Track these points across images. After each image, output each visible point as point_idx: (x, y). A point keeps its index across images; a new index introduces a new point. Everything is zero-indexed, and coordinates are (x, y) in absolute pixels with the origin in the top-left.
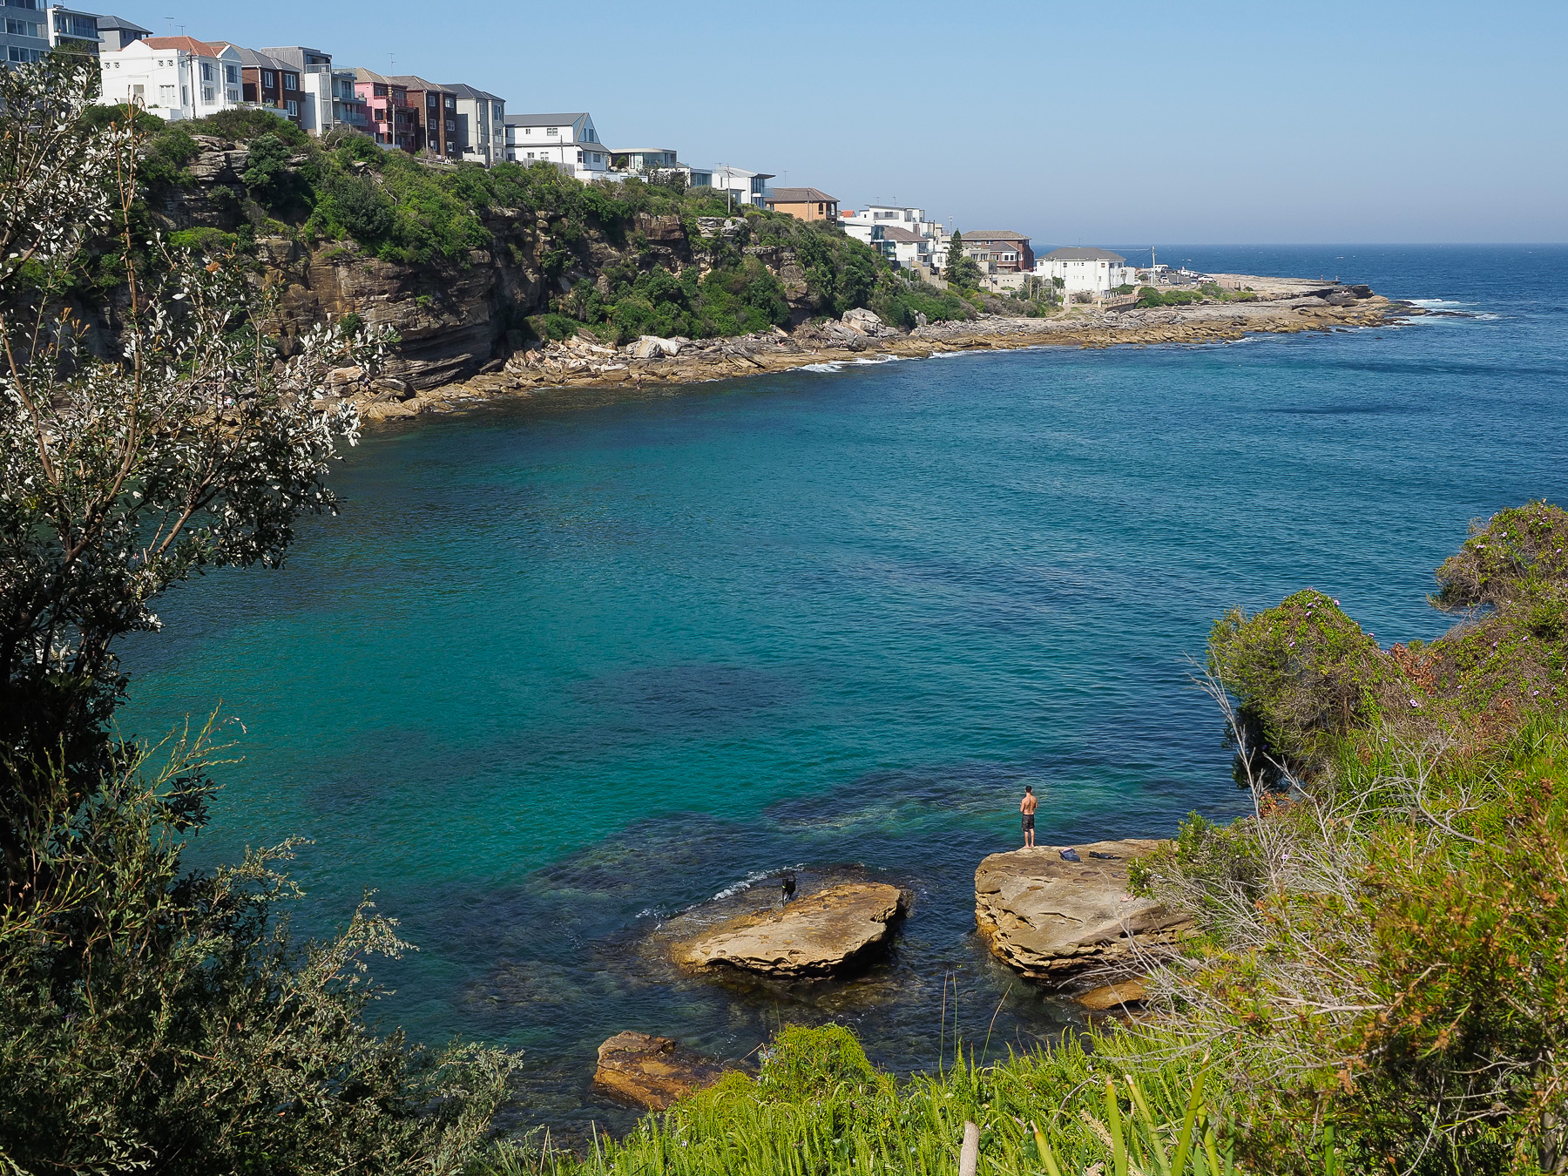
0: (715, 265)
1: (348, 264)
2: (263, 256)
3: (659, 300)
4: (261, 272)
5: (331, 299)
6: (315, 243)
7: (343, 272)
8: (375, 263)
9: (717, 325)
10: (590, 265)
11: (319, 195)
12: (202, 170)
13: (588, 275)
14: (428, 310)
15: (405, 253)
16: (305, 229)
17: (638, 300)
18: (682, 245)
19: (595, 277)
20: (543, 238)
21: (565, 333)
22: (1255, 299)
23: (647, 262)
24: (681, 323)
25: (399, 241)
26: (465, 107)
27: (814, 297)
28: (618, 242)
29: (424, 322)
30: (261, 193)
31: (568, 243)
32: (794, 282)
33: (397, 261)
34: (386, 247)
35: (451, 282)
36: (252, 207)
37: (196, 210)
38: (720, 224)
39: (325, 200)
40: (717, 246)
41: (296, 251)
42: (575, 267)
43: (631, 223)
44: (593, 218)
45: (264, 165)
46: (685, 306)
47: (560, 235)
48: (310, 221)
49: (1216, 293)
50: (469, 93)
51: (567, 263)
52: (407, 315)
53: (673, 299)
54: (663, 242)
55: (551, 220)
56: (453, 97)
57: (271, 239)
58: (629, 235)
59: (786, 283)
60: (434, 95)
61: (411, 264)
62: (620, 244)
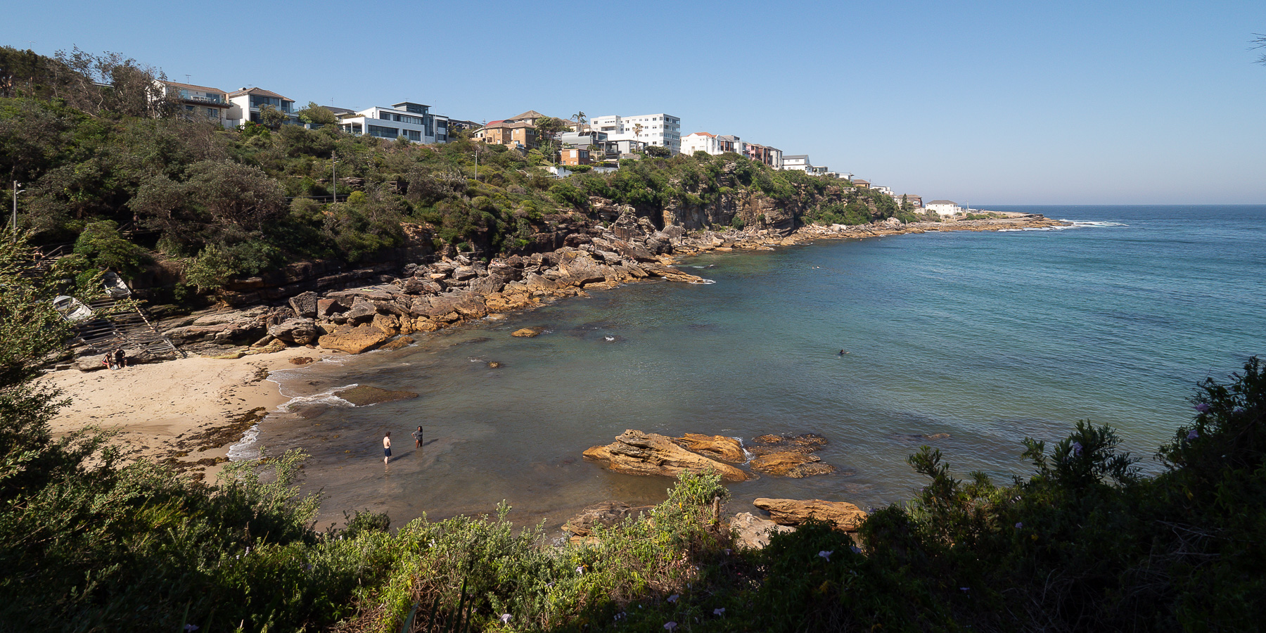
0: (848, 202)
1: (761, 199)
2: (740, 196)
3: (835, 213)
4: (739, 201)
5: (756, 209)
6: (752, 192)
7: (760, 201)
8: (768, 198)
9: (852, 221)
10: (815, 202)
11: (753, 178)
12: (726, 170)
13: (814, 205)
14: (782, 213)
15: (777, 196)
16: (750, 188)
17: (829, 213)
18: (839, 196)
19: (816, 205)
20: (803, 193)
21: (810, 222)
22: (1008, 218)
23: (830, 201)
24: (842, 220)
25: (775, 192)
26: (773, 153)
27: (879, 213)
28: (821, 194)
29: (781, 217)
30: (740, 177)
31: (810, 194)
32: (873, 208)
33: (775, 198)
34: (772, 194)
35: (787, 205)
36: (738, 182)
37: (725, 181)
38: (850, 189)
39: (754, 179)
40: (849, 197)
41: (748, 194)
42: (811, 202)
43: (825, 189)
44: (816, 187)
45: (741, 168)
46: (843, 215)
47: (808, 192)
48: (752, 185)
49: (995, 216)
50: (774, 150)
51: (809, 201)
52: (777, 215)
53: (840, 213)
54: (834, 195)
55: (806, 187)
56: (770, 150)
57: (742, 191)
58: (825, 192)
59: (870, 208)
60: (765, 149)
61: (778, 199)
62: (823, 195)
